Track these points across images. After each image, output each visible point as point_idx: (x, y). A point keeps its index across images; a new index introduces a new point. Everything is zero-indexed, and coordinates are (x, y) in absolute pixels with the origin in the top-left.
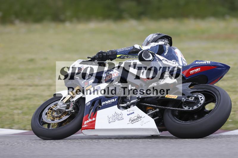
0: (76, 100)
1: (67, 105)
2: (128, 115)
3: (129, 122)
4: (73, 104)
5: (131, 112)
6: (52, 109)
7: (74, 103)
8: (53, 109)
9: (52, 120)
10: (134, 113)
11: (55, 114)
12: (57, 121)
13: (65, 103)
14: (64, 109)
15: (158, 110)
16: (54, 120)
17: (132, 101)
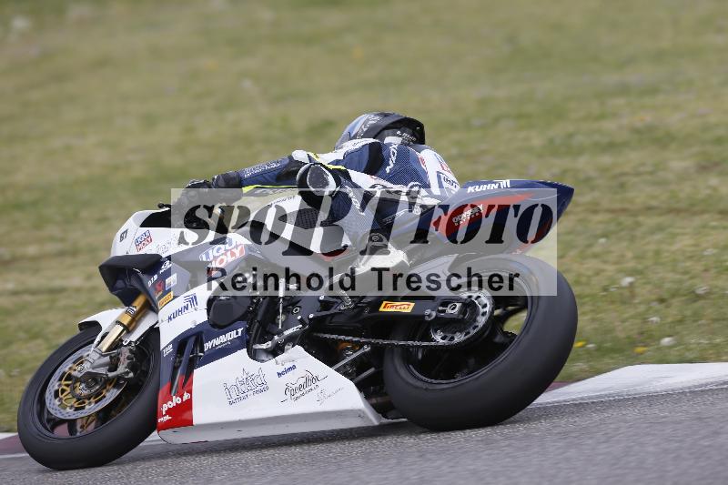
0: (138, 340)
1: (111, 358)
2: (279, 374)
3: (284, 397)
4: (128, 354)
5: (289, 365)
6: (69, 377)
7: (131, 351)
8: (74, 373)
9: (77, 409)
10: (294, 367)
11: (81, 389)
12: (92, 408)
13: (106, 351)
14: (102, 371)
15: (367, 349)
16: (83, 408)
17: (287, 333)
